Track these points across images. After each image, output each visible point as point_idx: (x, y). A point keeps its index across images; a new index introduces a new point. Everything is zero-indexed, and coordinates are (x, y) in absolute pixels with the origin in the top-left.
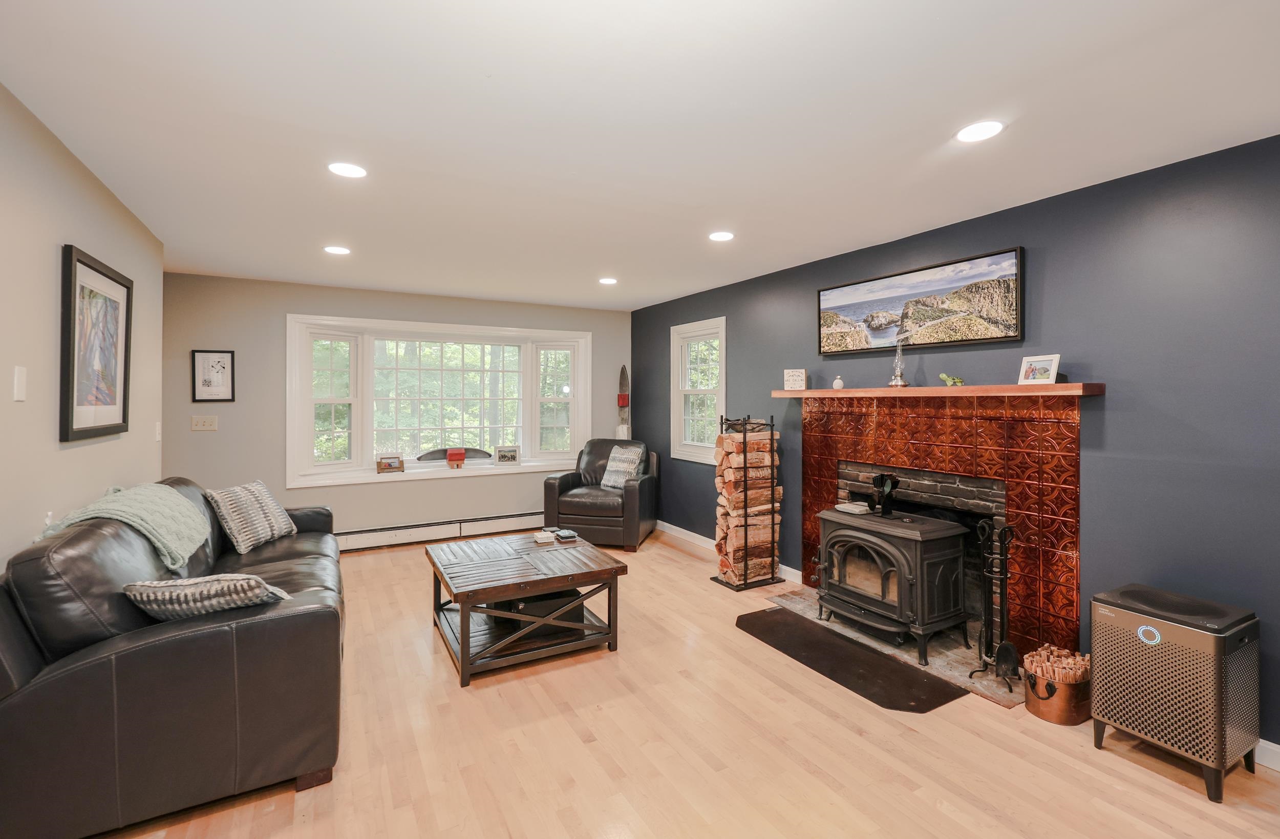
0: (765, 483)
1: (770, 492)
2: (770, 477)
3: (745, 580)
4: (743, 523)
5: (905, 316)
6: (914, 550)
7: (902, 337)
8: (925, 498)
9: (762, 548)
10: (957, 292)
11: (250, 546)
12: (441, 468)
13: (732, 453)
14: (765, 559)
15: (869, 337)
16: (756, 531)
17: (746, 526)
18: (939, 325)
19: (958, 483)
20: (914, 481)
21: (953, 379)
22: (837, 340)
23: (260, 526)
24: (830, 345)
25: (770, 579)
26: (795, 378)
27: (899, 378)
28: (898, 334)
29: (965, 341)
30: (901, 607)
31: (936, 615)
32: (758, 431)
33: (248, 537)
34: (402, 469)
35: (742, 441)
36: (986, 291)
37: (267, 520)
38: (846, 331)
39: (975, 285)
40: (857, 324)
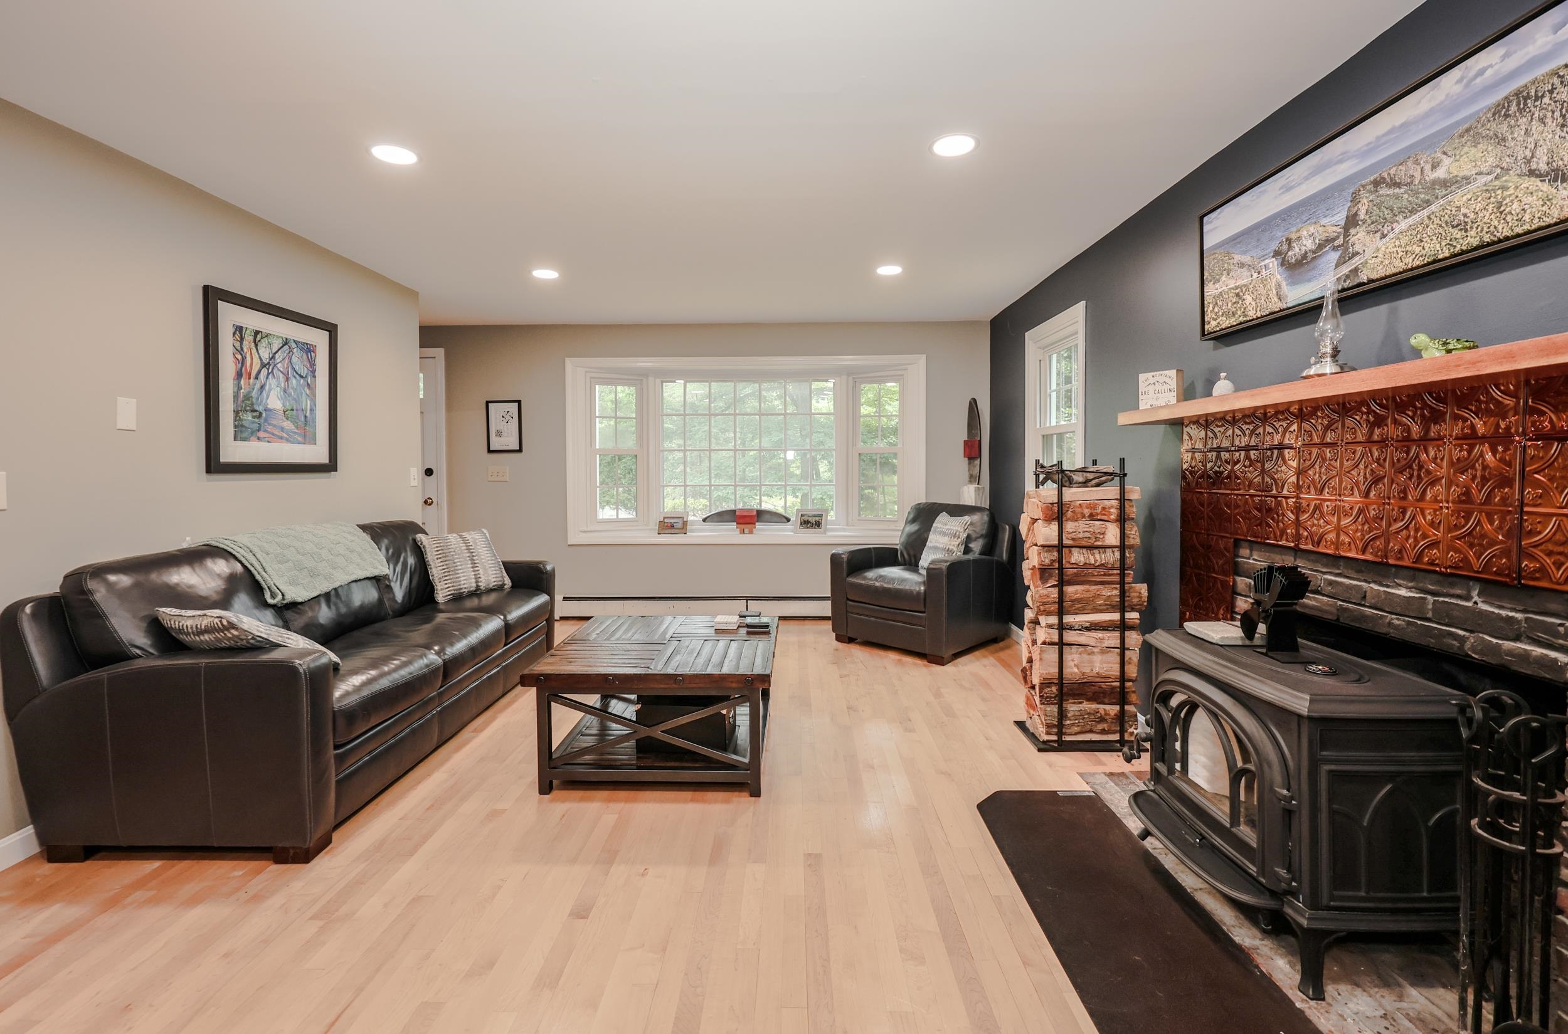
0: (1105, 575)
1: (1116, 592)
2: (1118, 565)
3: (1060, 734)
4: (1056, 639)
5: (1352, 221)
6: (1296, 734)
7: (1345, 269)
8: (1396, 627)
9: (1100, 687)
10: (1468, 130)
11: (448, 595)
12: (729, 533)
13: (1037, 520)
14: (1108, 707)
15: (1284, 284)
16: (1085, 656)
17: (1061, 644)
18: (1427, 221)
19: (1476, 598)
20: (1376, 587)
21: (1445, 344)
22: (1230, 304)
23: (464, 576)
24: (1218, 317)
25: (1116, 741)
26: (1158, 387)
27: (1329, 359)
28: (1337, 266)
29: (1489, 245)
30: (1263, 852)
31: (1363, 894)
32: (1098, 485)
33: (447, 586)
34: (684, 531)
35: (1056, 501)
36: (1546, 100)
37: (474, 571)
38: (1244, 282)
39: (1517, 94)
40: (1263, 263)
